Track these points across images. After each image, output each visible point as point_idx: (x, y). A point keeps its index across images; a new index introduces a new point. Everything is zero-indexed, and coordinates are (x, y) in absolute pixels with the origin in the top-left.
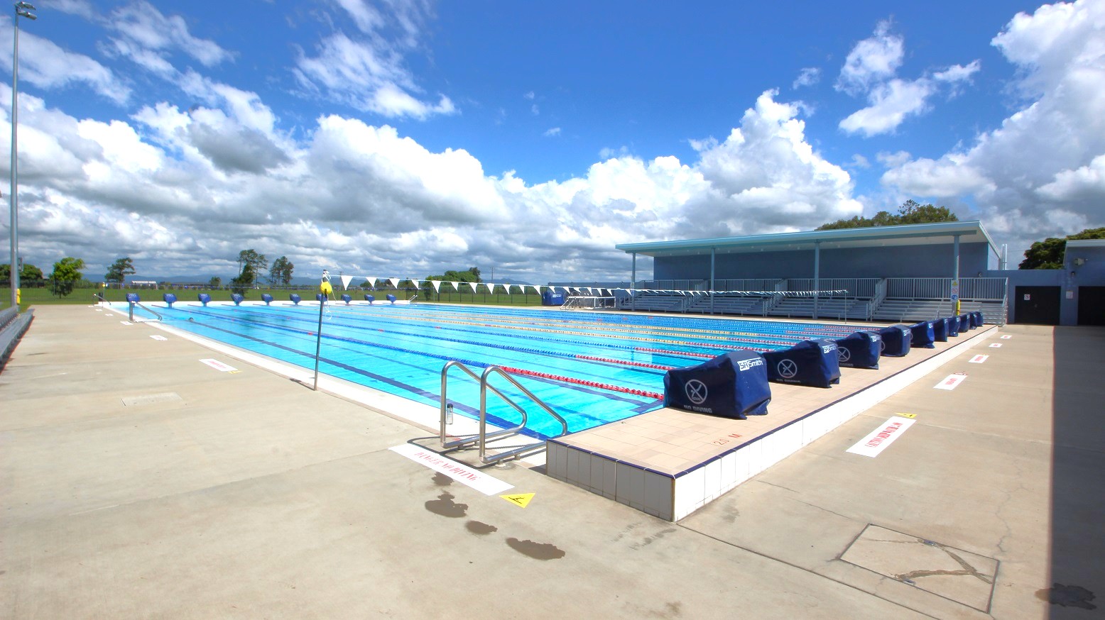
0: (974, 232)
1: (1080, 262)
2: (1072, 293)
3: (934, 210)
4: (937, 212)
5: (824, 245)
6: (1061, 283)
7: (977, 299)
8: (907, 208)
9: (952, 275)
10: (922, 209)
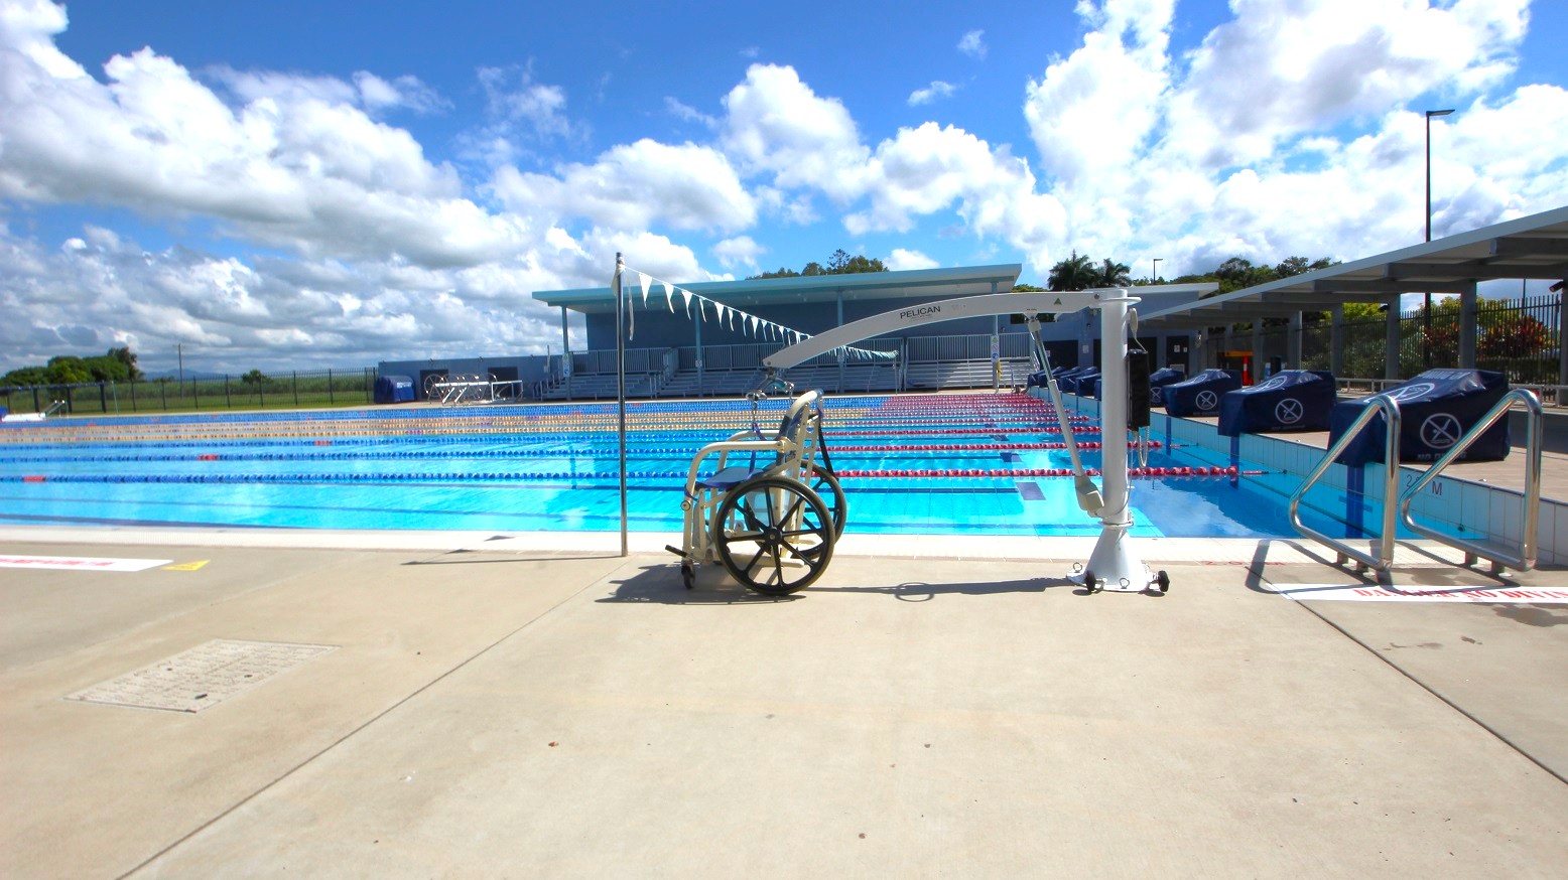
2: (1088, 347)
3: (867, 262)
4: (870, 265)
6: (1079, 336)
8: (835, 259)
10: (853, 260)
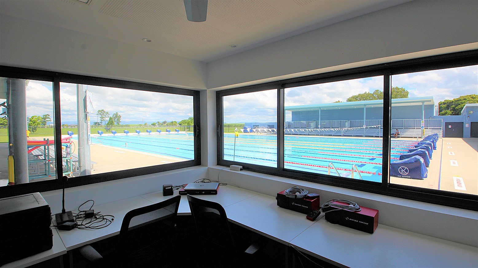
0: (430, 101)
1: (471, 112)
2: (468, 124)
5: (367, 106)
6: (464, 121)
7: (430, 128)
9: (422, 118)
